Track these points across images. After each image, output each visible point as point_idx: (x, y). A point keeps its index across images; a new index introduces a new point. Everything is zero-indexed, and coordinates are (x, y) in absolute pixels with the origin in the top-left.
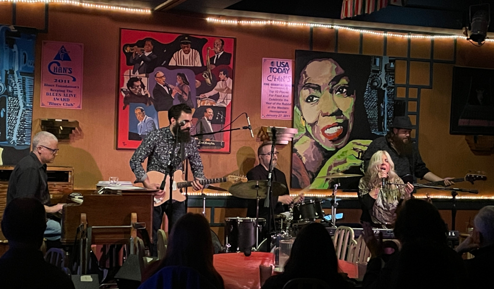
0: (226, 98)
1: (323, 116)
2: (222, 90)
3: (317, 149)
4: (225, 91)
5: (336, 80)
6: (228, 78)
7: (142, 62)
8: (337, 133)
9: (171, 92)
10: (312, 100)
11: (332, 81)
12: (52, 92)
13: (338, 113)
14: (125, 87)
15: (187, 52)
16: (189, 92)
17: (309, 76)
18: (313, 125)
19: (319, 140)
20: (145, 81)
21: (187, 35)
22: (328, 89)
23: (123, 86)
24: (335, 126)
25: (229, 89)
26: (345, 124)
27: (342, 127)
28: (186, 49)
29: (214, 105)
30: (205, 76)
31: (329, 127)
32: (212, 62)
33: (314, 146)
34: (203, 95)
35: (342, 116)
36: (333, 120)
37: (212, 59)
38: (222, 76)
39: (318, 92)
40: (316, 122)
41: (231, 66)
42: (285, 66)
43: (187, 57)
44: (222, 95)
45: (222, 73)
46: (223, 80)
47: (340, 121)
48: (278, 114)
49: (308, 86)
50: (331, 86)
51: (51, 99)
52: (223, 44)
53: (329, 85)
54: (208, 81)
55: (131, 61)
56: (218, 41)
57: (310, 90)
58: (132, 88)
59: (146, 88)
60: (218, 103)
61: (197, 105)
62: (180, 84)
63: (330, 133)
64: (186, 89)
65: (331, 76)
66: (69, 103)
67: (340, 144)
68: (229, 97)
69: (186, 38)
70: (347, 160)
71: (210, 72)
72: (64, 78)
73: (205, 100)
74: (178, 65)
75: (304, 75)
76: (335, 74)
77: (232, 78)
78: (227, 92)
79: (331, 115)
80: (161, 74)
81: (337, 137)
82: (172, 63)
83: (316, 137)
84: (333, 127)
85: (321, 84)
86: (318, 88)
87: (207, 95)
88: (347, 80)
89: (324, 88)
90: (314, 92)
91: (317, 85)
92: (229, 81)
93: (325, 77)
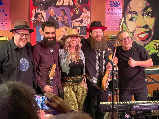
0: (87, 22)
1: (139, 28)
2: (85, 17)
4: (86, 18)
5: (146, 9)
6: (87, 11)
7: (42, 4)
8: (146, 37)
9: (58, 19)
10: (133, 20)
11: (143, 9)
13: (146, 26)
14: (33, 18)
16: (67, 19)
17: (131, 7)
18: (133, 33)
19: (136, 40)
20: (43, 14)
22: (141, 14)
23: (32, 17)
24: (144, 33)
25: (88, 17)
26: (150, 31)
27: (148, 34)
29: (81, 25)
30: (75, 10)
31: (141, 33)
32: (79, 3)
34: (75, 20)
35: (148, 28)
36: (144, 30)
37: (79, 1)
38: (84, 10)
39: (136, 15)
40: (135, 31)
41: (89, 4)
42: (117, 3)
43: (65, 0)
44: (85, 20)
45: (84, 8)
46: (85, 12)
47: (147, 30)
48: (114, 28)
49: (131, 12)
50: (143, 12)
53: (142, 11)
54: (77, 13)
55: (36, 4)
57: (131, 15)
58: (37, 18)
59: (44, 18)
60: (83, 24)
61: (72, 26)
62: (62, 15)
63: (142, 37)
64: (66, 17)
65: (143, 7)
66: (4, 27)
67: (147, 42)
68: (89, 20)
70: (150, 51)
71: (78, 8)
73: (76, 23)
74: (61, 5)
75: (128, 7)
76: (145, 6)
77: (90, 11)
78: (87, 18)
79: (143, 27)
80: (52, 10)
81: (145, 39)
82: (58, 4)
83: (134, 39)
84: (143, 33)
85: (137, 11)
86: (136, 13)
87: (77, 20)
88: (151, 9)
89: (139, 14)
90: (134, 16)
91: (135, 12)
92: (88, 12)
93: (139, 7)
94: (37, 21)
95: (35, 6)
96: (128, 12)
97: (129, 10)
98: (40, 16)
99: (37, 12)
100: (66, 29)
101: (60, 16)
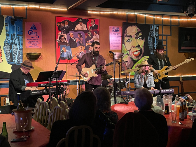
1: (133, 47)
2: (95, 39)
3: (131, 60)
5: (138, 34)
7: (64, 29)
8: (138, 54)
9: (76, 40)
10: (129, 42)
11: (136, 34)
12: (30, 42)
13: (139, 46)
15: (81, 25)
17: (128, 32)
18: (129, 51)
20: (66, 36)
21: (81, 18)
23: (57, 38)
24: (137, 51)
25: (97, 39)
26: (141, 50)
27: (140, 52)
28: (81, 24)
30: (89, 34)
31: (135, 51)
32: (91, 29)
33: (130, 59)
34: (88, 41)
36: (137, 49)
37: (91, 27)
38: (95, 34)
40: (131, 50)
41: (98, 29)
42: (118, 29)
43: (81, 27)
45: (95, 32)
46: (95, 35)
47: (139, 49)
48: (116, 47)
49: (127, 36)
50: (136, 36)
51: (30, 45)
52: (95, 21)
54: (90, 36)
55: (60, 29)
56: (93, 20)
57: (128, 38)
58: (61, 39)
59: (66, 39)
61: (86, 45)
62: (79, 37)
63: (136, 54)
64: (82, 39)
65: (136, 32)
66: (37, 46)
67: (139, 58)
69: (81, 19)
72: (34, 36)
76: (137, 32)
77: (99, 34)
79: (136, 47)
80: (72, 34)
81: (138, 56)
82: (76, 29)
83: (131, 55)
85: (132, 35)
86: (131, 37)
88: (141, 34)
89: (133, 37)
90: (130, 38)
91: (130, 35)
92: (97, 35)
93: (133, 32)
94: (61, 41)
95: (59, 30)
96: (126, 36)
97: (127, 34)
98: (63, 38)
99: (61, 35)
100: (82, 48)
101: (77, 38)
